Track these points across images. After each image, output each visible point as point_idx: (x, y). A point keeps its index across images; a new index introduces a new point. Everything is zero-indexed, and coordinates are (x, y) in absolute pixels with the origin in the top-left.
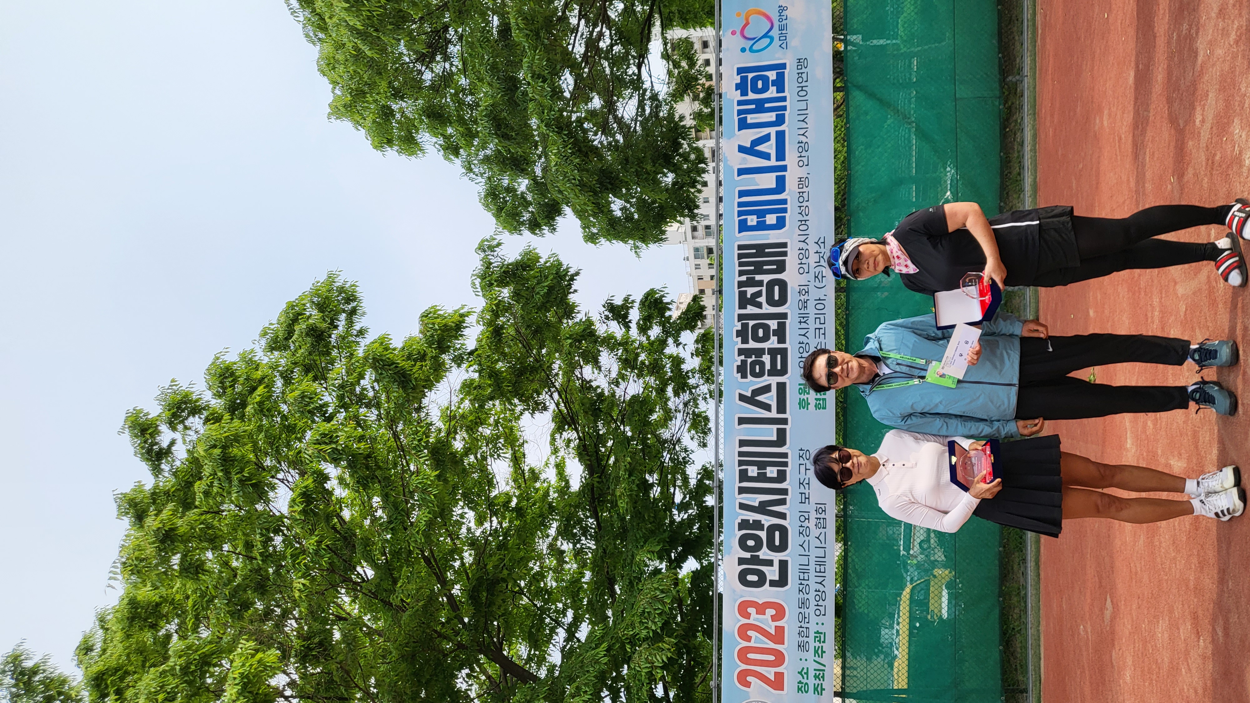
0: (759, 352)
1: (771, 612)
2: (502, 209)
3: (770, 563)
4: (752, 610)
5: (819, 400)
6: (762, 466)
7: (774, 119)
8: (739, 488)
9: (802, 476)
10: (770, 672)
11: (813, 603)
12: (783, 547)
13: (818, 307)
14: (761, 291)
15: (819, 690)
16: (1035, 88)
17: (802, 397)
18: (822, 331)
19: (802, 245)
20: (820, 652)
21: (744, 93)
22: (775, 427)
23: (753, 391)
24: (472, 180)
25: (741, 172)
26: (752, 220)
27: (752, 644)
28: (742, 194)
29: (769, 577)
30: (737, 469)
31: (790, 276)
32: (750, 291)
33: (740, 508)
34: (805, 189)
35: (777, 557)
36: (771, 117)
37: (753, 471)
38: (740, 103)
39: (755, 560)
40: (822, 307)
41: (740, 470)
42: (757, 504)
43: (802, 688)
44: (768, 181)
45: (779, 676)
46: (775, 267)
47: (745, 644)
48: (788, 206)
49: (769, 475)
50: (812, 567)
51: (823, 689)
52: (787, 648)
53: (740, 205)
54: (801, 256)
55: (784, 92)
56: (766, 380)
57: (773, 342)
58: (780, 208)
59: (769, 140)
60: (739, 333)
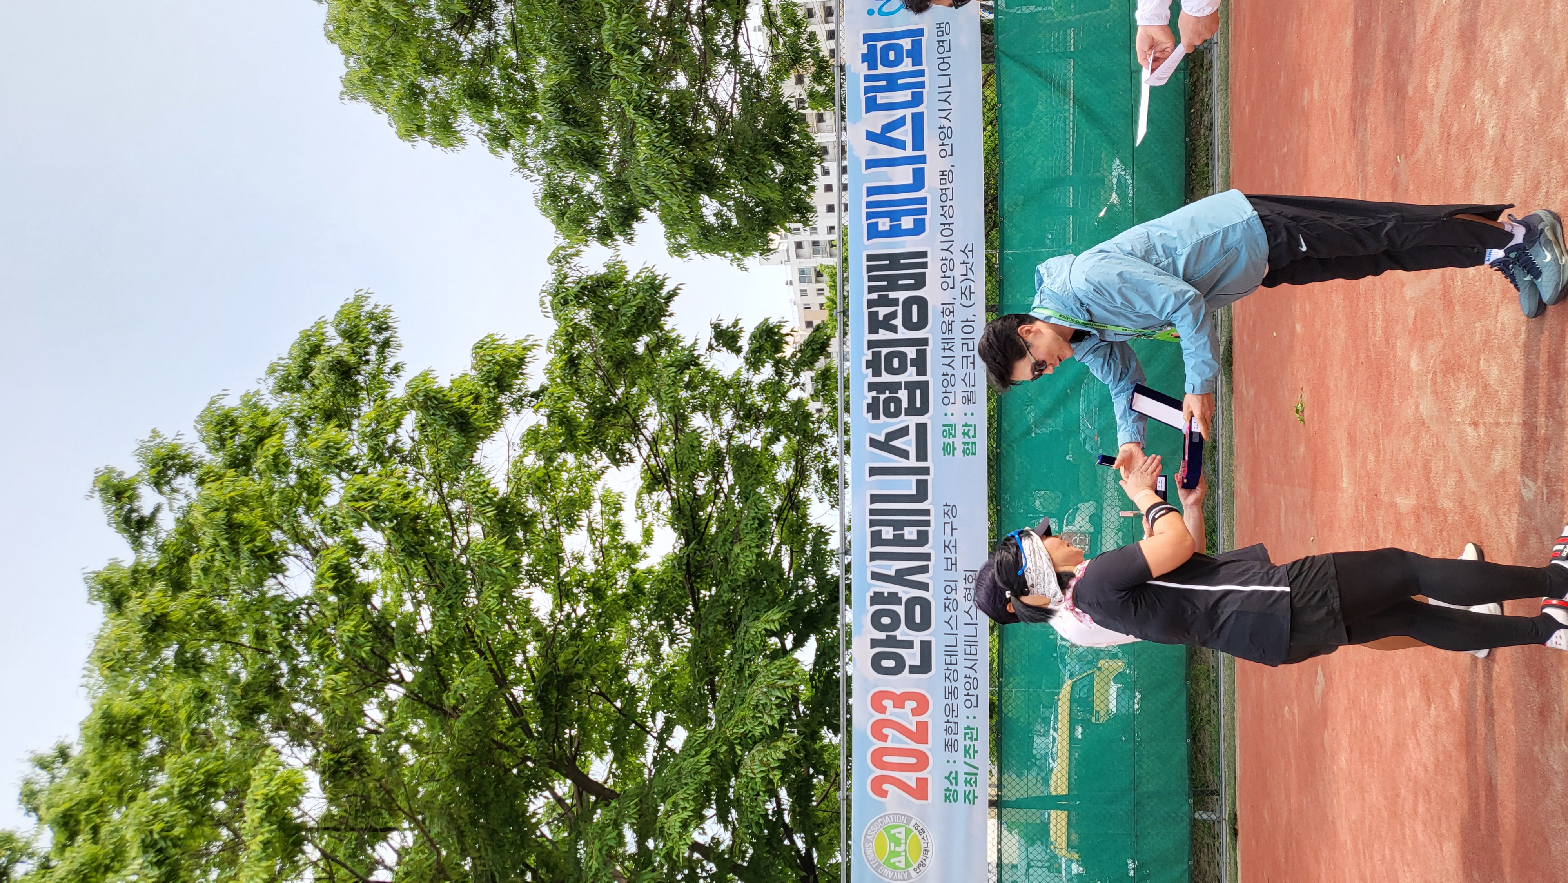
0: (896, 386)
1: (911, 704)
2: (563, 214)
3: (909, 644)
4: (888, 703)
5: (968, 443)
6: (898, 526)
7: (909, 98)
8: (872, 554)
9: (948, 538)
10: (910, 778)
11: (962, 692)
12: (925, 624)
13: (966, 330)
14: (896, 311)
15: (970, 798)
16: (1227, 57)
17: (947, 440)
18: (970, 360)
19: (946, 254)
20: (971, 751)
21: (872, 66)
22: (914, 478)
23: (887, 435)
24: (526, 177)
25: (870, 164)
26: (884, 224)
27: (889, 744)
28: (871, 191)
29: (909, 662)
30: (869, 530)
31: (932, 292)
32: (883, 311)
33: (873, 578)
34: (948, 185)
35: (917, 637)
36: (905, 96)
37: (887, 532)
38: (867, 78)
39: (891, 641)
40: (970, 329)
41: (872, 532)
42: (892, 573)
43: (950, 796)
44: (903, 175)
45: (922, 783)
46: (912, 281)
47: (880, 744)
48: (928, 206)
49: (907, 537)
50: (961, 648)
51: (975, 797)
52: (933, 747)
53: (869, 205)
54: (944, 268)
55: (921, 64)
56: (903, 421)
57: (911, 374)
58: (919, 209)
59: (904, 124)
60: (869, 364)
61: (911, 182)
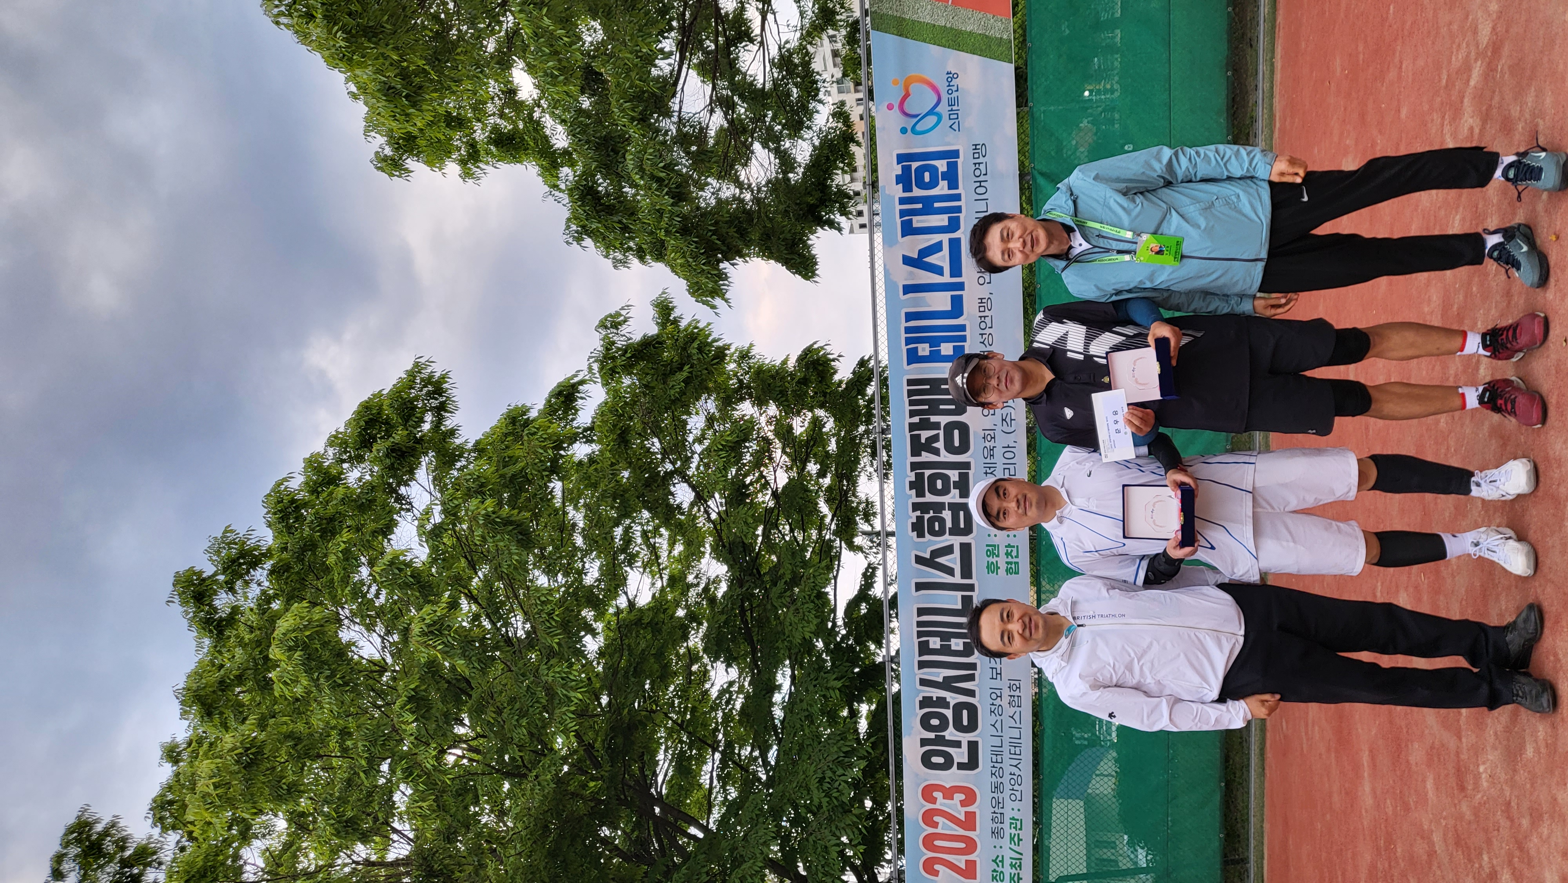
0: (939, 507)
1: (959, 797)
3: (957, 744)
4: (938, 795)
5: (1011, 563)
7: (946, 223)
8: (920, 662)
10: (960, 861)
11: (1008, 787)
12: (973, 726)
13: (1007, 455)
14: (937, 435)
15: (1015, 879)
17: (991, 559)
21: (907, 188)
22: (959, 594)
23: (932, 553)
25: (908, 289)
26: (924, 349)
27: (939, 830)
28: (910, 317)
29: (957, 760)
30: (916, 642)
31: (972, 419)
32: (925, 434)
33: (921, 684)
34: (987, 313)
35: (965, 738)
36: (941, 220)
37: (935, 643)
38: (902, 201)
39: (940, 741)
40: (1011, 455)
41: (920, 642)
42: (940, 680)
43: (997, 878)
44: (941, 301)
45: (971, 865)
47: (931, 830)
48: (967, 333)
49: (953, 648)
50: (1006, 748)
51: (1020, 879)
52: (980, 834)
53: (908, 330)
55: (957, 188)
56: (947, 540)
57: (954, 496)
58: (958, 335)
59: (941, 250)
60: (912, 485)
61: (949, 308)
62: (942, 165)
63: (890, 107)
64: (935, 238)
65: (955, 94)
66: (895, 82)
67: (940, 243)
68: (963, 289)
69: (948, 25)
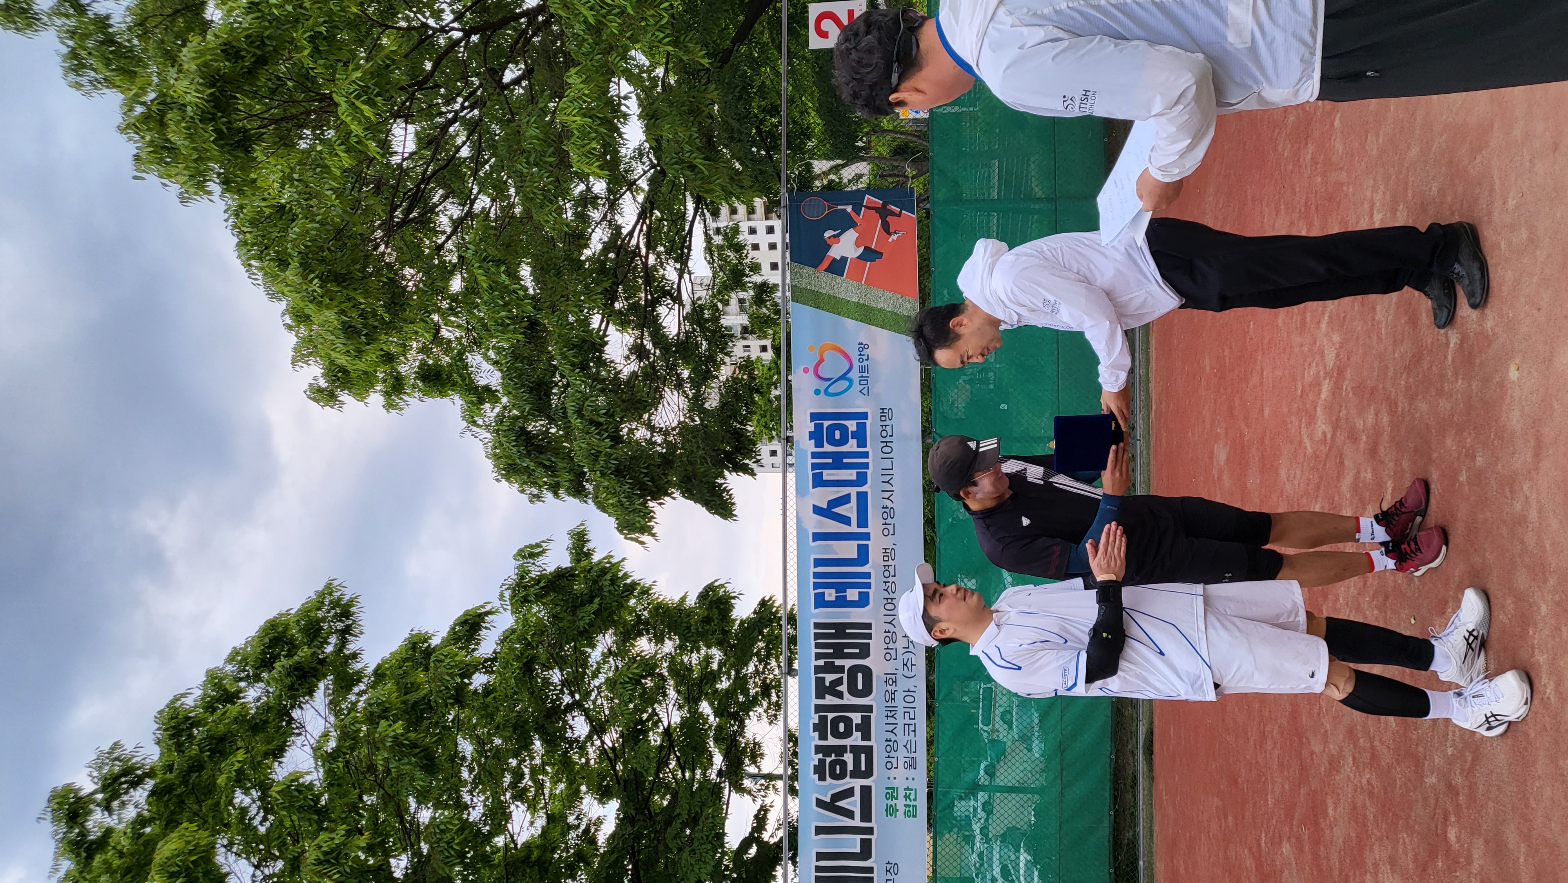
0: (840, 750)
5: (909, 806)
7: (854, 477)
13: (908, 699)
14: (842, 678)
17: (890, 802)
18: (912, 728)
21: (819, 444)
22: (858, 838)
23: (833, 796)
25: (817, 537)
26: (831, 595)
28: (818, 562)
31: (875, 663)
32: (829, 678)
34: (891, 562)
36: (851, 475)
38: (814, 455)
40: (911, 700)
44: (849, 550)
46: (857, 651)
48: (872, 581)
53: (817, 576)
54: (887, 640)
55: (865, 446)
56: (849, 783)
57: (856, 739)
58: (863, 582)
59: (849, 501)
60: (816, 727)
61: (856, 556)
62: (852, 425)
63: (806, 370)
64: (844, 491)
65: (865, 363)
66: (811, 349)
67: (849, 495)
68: (869, 539)
69: (861, 302)
